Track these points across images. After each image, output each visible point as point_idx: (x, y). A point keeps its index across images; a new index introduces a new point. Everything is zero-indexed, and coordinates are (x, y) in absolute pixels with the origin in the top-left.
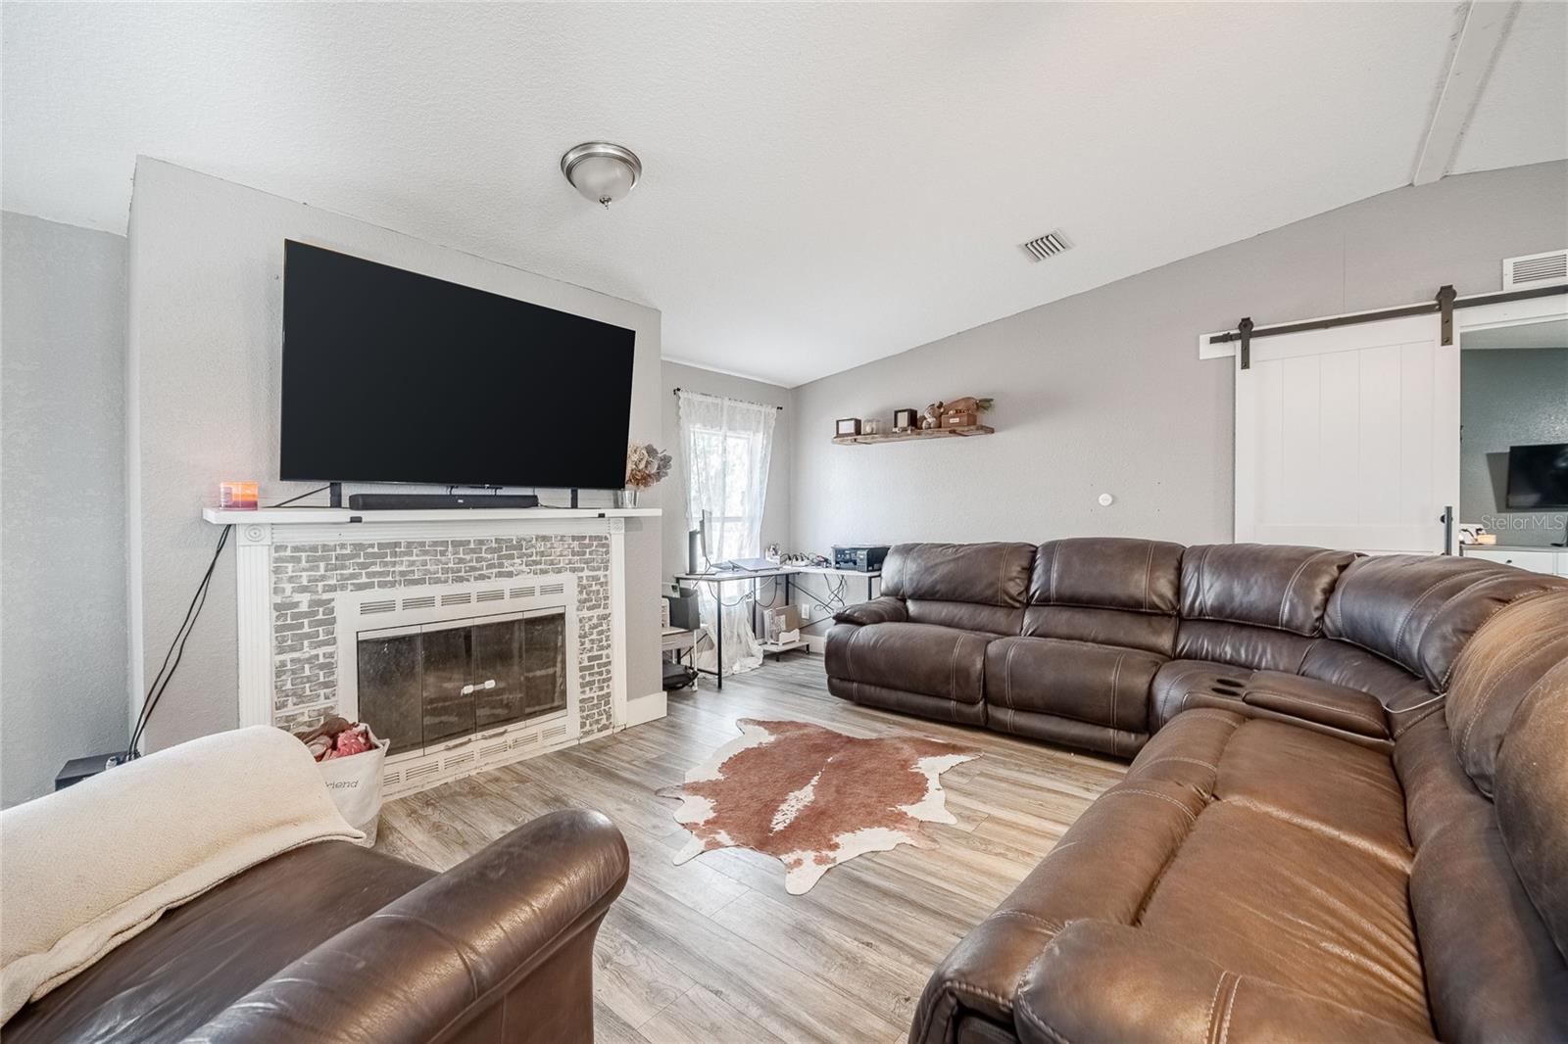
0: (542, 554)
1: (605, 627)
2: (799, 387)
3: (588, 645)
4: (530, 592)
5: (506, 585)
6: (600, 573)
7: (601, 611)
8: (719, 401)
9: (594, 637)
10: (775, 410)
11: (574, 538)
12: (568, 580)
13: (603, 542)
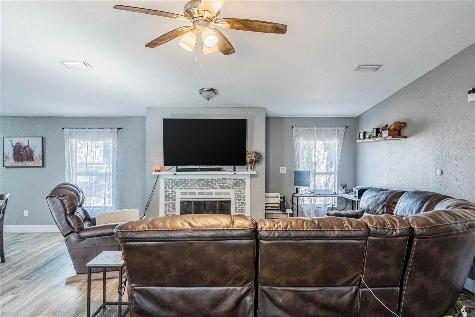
0: (224, 183)
1: (243, 206)
2: (358, 116)
3: (238, 211)
4: (220, 193)
5: (214, 191)
6: (242, 190)
7: (242, 201)
8: (312, 128)
9: (240, 208)
10: (344, 128)
11: (234, 179)
12: (232, 191)
13: (243, 181)
